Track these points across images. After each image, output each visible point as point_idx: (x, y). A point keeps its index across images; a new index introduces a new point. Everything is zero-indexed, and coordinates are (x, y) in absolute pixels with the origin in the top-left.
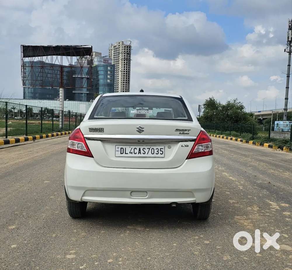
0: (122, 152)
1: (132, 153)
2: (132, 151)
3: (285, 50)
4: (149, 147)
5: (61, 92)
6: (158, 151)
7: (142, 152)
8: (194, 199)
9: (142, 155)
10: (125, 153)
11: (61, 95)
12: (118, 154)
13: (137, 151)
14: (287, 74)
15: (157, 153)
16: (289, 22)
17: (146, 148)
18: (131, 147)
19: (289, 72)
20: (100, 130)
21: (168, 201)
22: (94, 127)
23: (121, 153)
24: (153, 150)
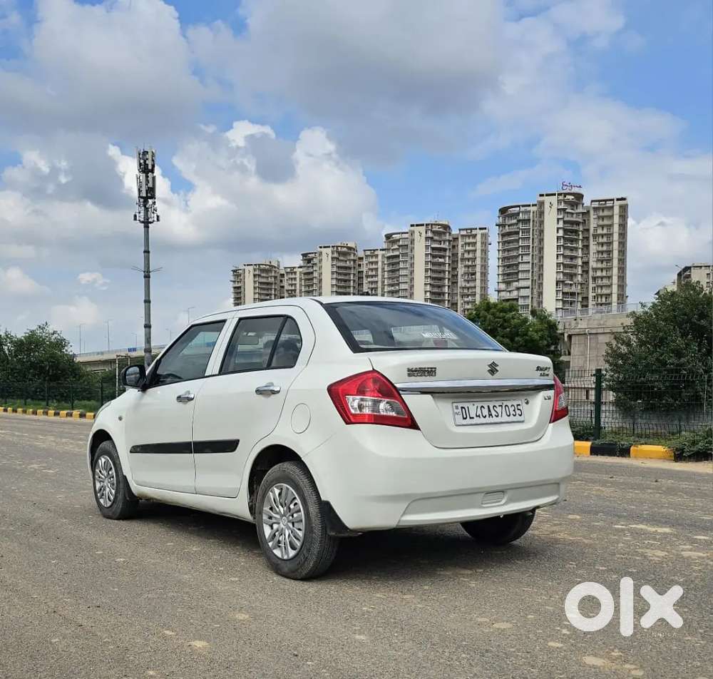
0: (465, 416)
1: (479, 416)
2: (479, 413)
3: (135, 216)
4: (501, 403)
7: (493, 412)
9: (495, 419)
10: (471, 418)
12: (459, 420)
13: (485, 412)
14: (144, 272)
15: (514, 413)
16: (140, 154)
17: (497, 406)
18: (476, 404)
19: (149, 268)
20: (430, 372)
22: (418, 367)
23: (463, 418)
24: (507, 408)
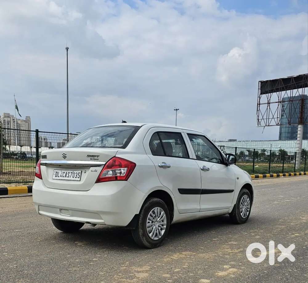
2: (62, 175)
4: (72, 171)
5: (299, 129)
6: (76, 175)
7: (67, 175)
8: (103, 221)
9: (67, 178)
10: (58, 177)
11: (299, 132)
12: (54, 177)
13: (64, 175)
15: (76, 177)
17: (70, 172)
18: (62, 171)
21: (84, 220)
23: (56, 177)
24: (74, 174)
